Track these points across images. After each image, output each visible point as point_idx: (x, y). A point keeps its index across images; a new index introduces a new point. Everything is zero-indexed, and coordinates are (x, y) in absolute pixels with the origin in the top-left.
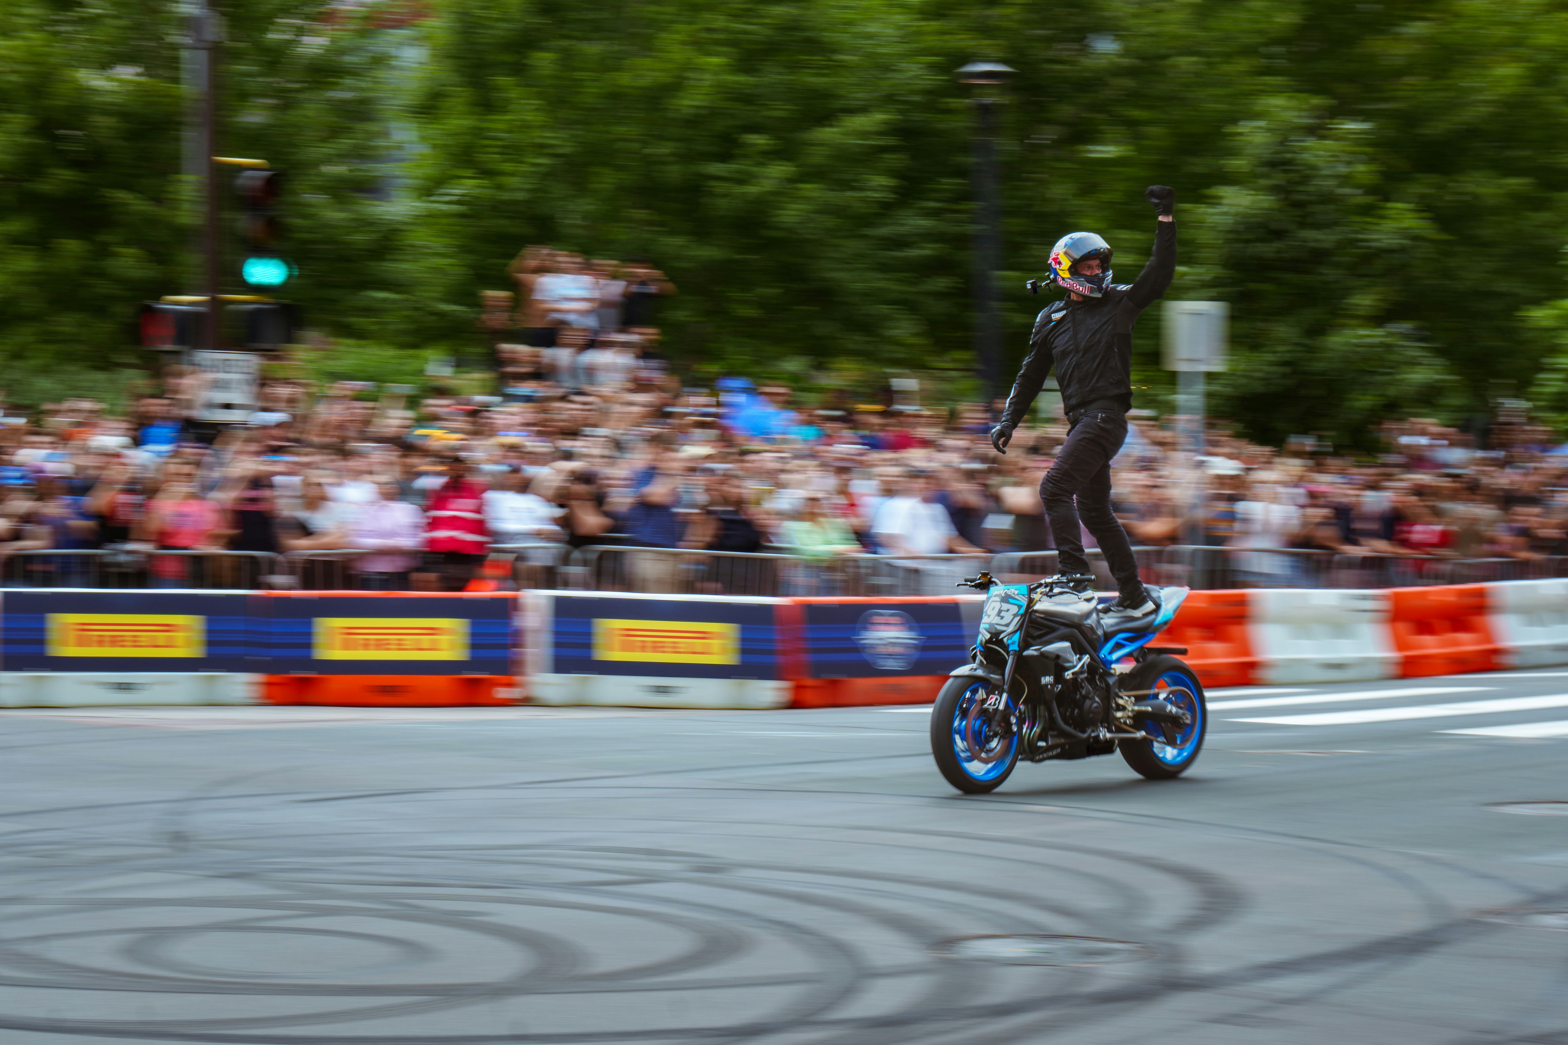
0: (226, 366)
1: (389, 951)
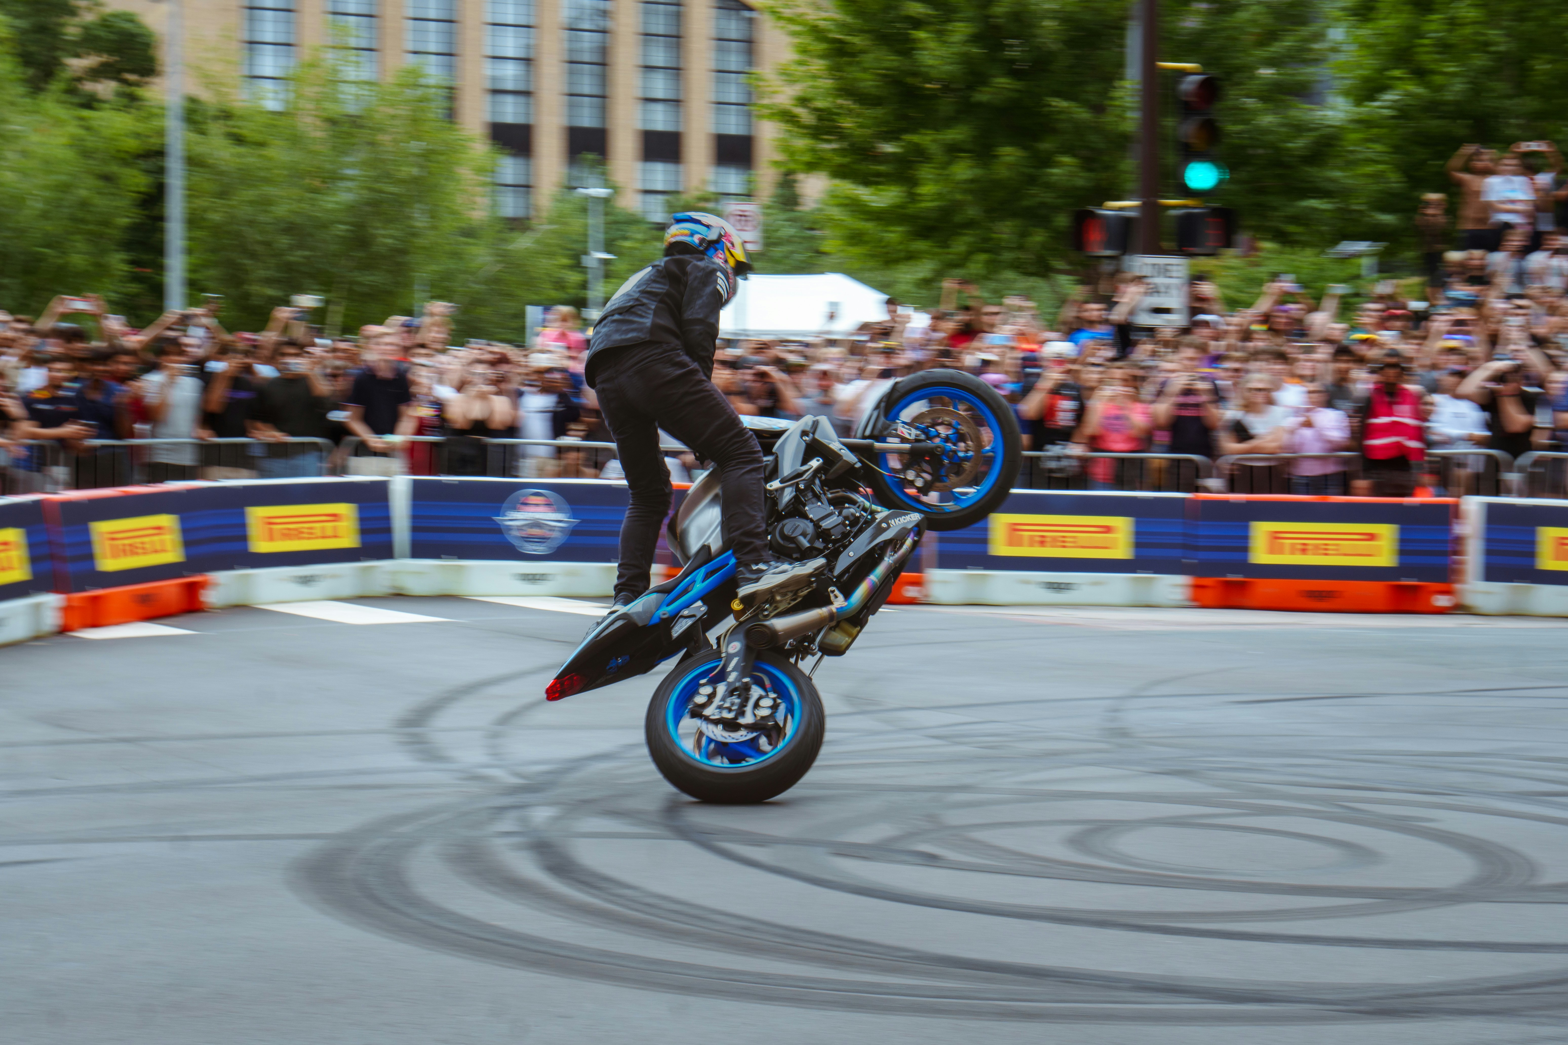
0: (1164, 271)
1: (1332, 853)
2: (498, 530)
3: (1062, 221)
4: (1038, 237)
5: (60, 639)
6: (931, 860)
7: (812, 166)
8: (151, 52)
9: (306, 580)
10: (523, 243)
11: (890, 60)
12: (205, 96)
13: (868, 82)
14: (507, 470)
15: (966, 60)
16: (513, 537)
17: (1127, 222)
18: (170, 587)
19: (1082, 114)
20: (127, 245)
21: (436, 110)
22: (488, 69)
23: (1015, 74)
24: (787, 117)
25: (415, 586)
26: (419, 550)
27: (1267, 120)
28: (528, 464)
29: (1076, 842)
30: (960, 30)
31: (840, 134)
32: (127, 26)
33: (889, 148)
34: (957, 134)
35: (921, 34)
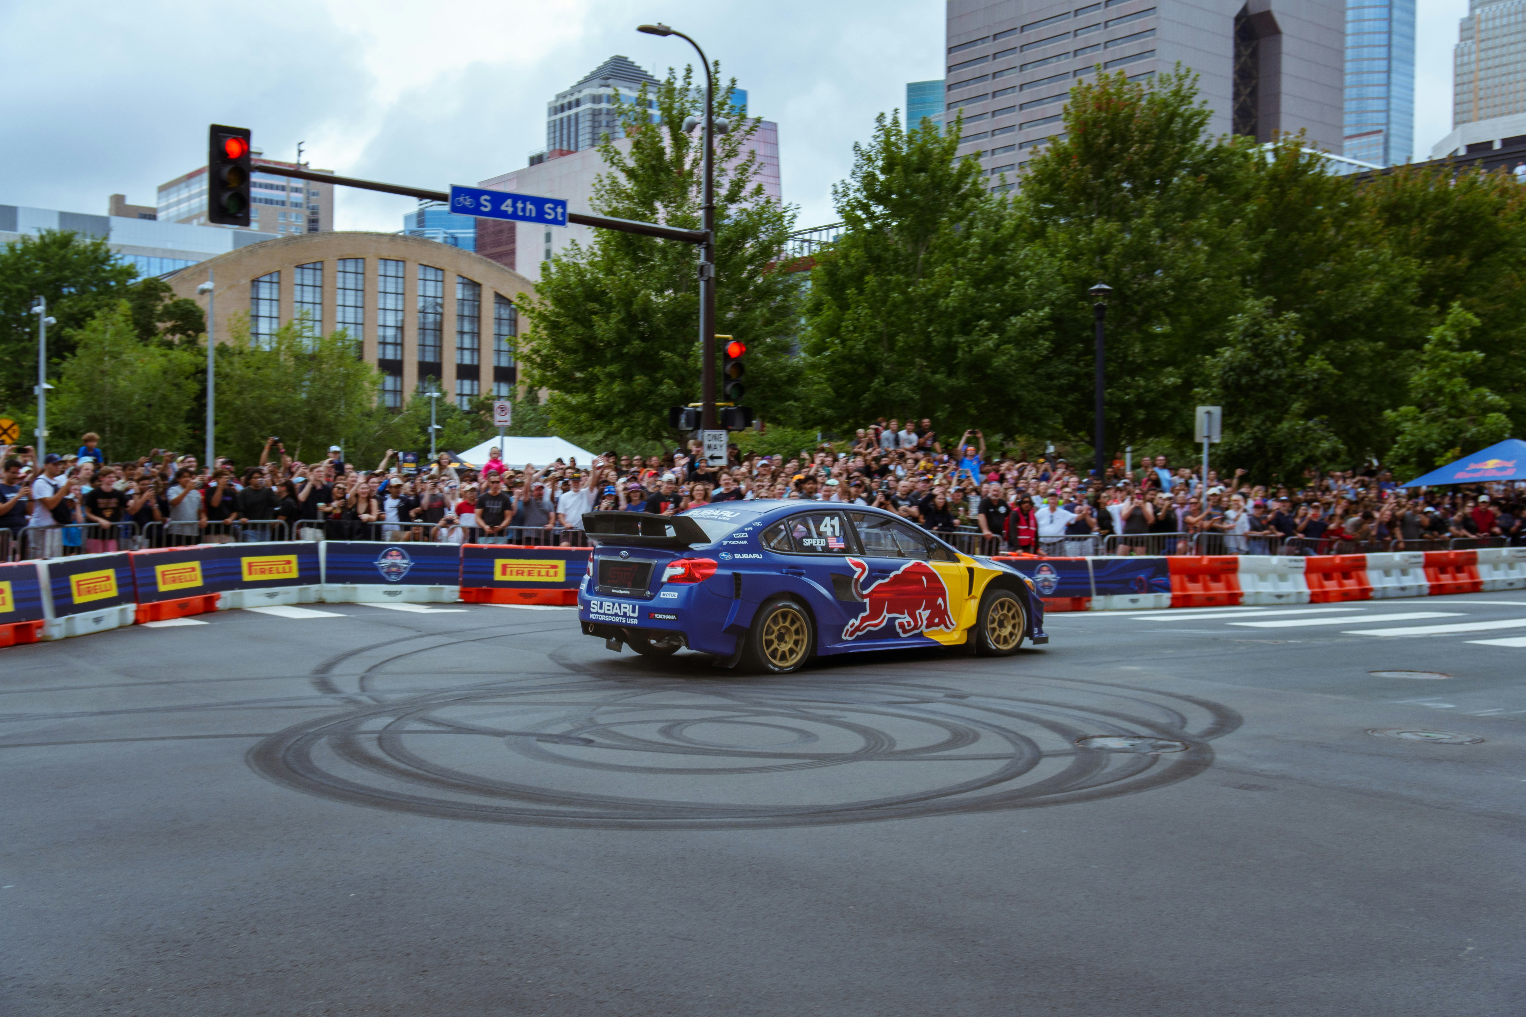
0: (716, 438)
1: (794, 736)
2: (376, 569)
3: (666, 412)
4: (654, 420)
5: (136, 627)
6: (589, 742)
7: (542, 383)
8: (204, 320)
9: (271, 595)
10: (397, 419)
11: (581, 330)
12: (230, 343)
13: (569, 342)
14: (379, 537)
15: (619, 332)
16: (383, 572)
17: (698, 414)
18: (198, 599)
19: (677, 359)
20: (187, 420)
21: (353, 353)
22: (380, 332)
23: (642, 338)
24: (528, 359)
25: (329, 598)
26: (330, 580)
27: (768, 364)
28: (388, 535)
29: (665, 732)
30: (615, 317)
31: (554, 367)
32: (189, 306)
33: (578, 375)
34: (612, 368)
35: (594, 318)
